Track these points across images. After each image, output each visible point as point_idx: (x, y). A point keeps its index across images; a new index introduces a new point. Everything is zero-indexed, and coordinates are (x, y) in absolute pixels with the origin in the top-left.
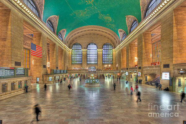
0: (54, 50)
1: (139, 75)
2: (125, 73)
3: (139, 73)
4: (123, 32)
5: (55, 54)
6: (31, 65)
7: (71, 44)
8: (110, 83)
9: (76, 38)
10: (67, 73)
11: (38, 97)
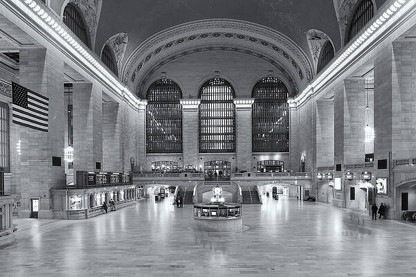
0: (88, 106)
1: (379, 187)
2: (331, 183)
3: (380, 180)
4: (323, 41)
5: (91, 117)
6: (12, 155)
7: (144, 82)
8: (278, 216)
9: (162, 64)
10: (131, 183)
11: (36, 265)
